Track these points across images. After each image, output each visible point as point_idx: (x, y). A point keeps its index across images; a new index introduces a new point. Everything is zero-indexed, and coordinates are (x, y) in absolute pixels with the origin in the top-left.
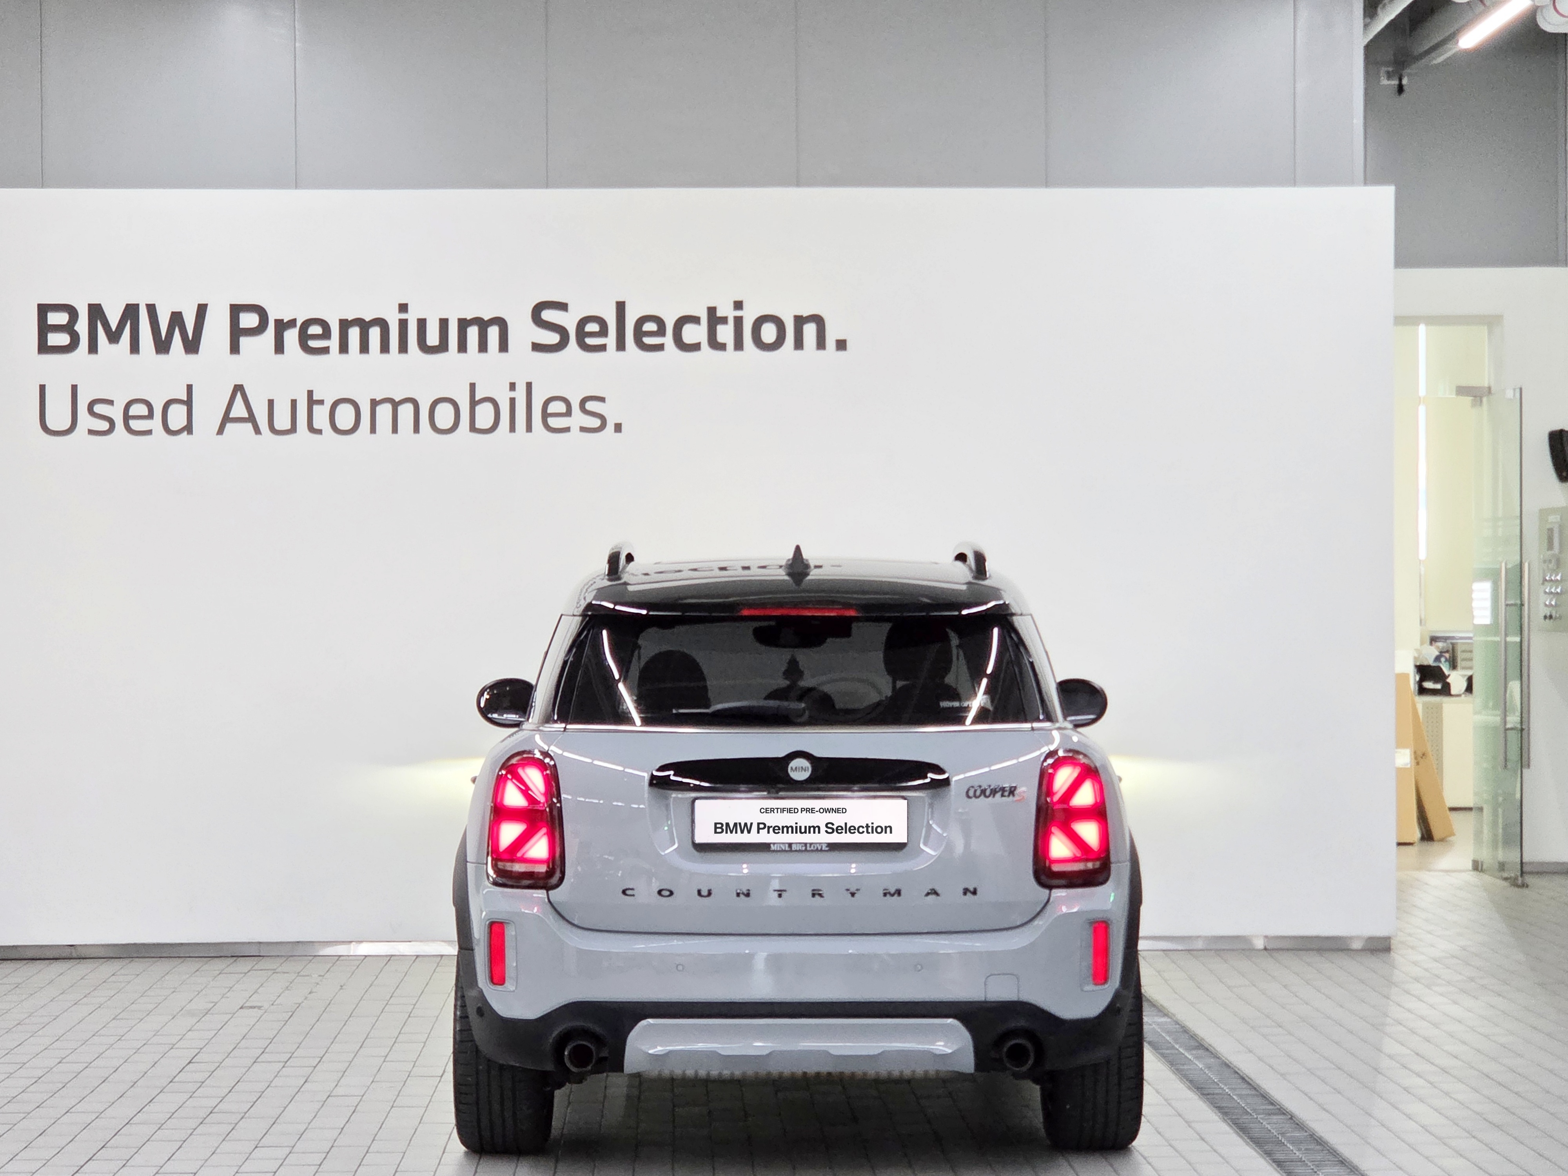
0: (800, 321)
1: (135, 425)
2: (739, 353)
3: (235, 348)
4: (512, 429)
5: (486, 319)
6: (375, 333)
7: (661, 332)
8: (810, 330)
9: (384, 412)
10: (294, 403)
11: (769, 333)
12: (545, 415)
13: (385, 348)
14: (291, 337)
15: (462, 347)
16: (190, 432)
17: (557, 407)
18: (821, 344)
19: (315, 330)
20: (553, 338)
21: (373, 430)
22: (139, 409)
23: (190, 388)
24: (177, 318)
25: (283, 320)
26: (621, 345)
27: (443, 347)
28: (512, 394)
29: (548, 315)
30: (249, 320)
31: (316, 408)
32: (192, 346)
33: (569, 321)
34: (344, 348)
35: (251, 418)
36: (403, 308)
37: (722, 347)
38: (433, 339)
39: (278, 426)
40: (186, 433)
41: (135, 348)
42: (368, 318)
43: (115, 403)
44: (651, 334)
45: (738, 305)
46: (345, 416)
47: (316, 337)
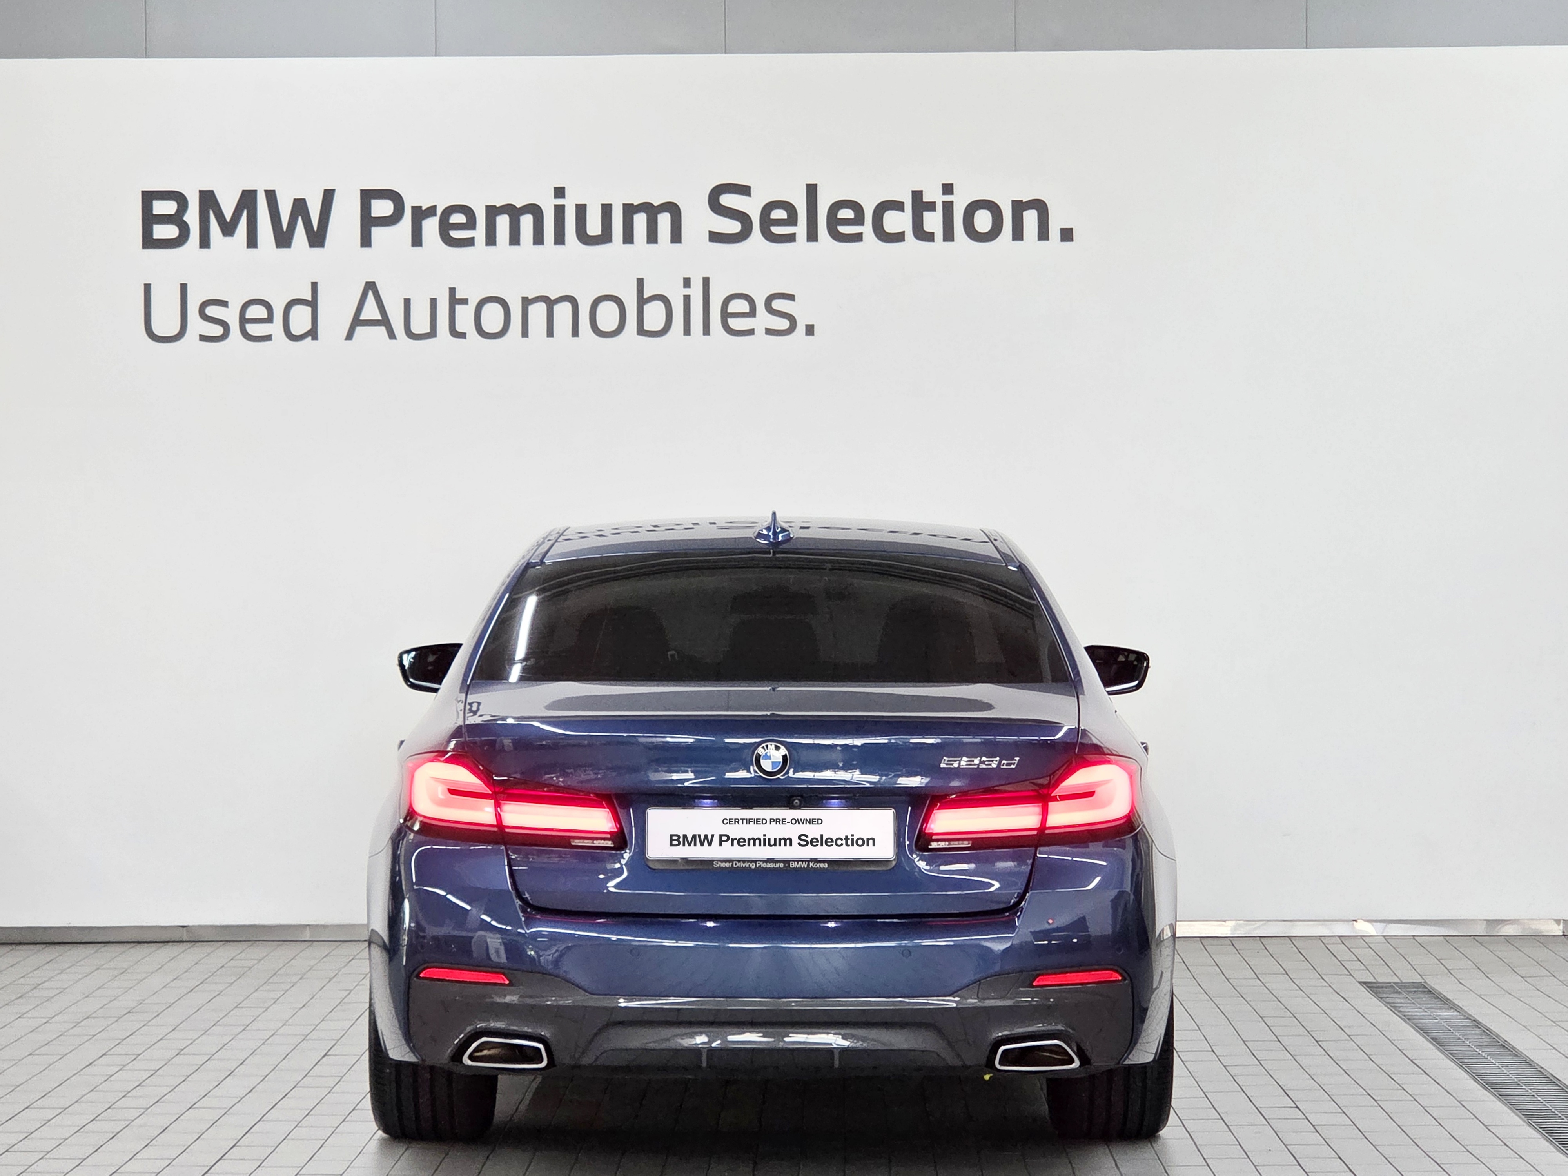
0: (1019, 207)
1: (252, 329)
2: (948, 244)
3: (366, 241)
4: (687, 331)
5: (656, 204)
6: (526, 222)
7: (859, 220)
8: (1030, 218)
9: (538, 311)
10: (433, 302)
11: (983, 221)
12: (725, 315)
13: (538, 239)
14: (431, 226)
15: (628, 238)
16: (315, 337)
17: (737, 306)
18: (1043, 235)
19: (458, 218)
20: (734, 227)
21: (525, 333)
22: (257, 312)
23: (314, 286)
24: (300, 206)
25: (421, 207)
26: (812, 236)
27: (605, 237)
28: (687, 291)
29: (727, 200)
30: (382, 208)
31: (459, 308)
32: (317, 238)
33: (752, 207)
34: (491, 239)
35: (385, 321)
36: (560, 192)
37: (929, 237)
38: (594, 227)
39: (415, 329)
40: (310, 338)
41: (252, 241)
42: (518, 205)
43: (230, 305)
44: (846, 222)
45: (948, 189)
46: (492, 317)
47: (459, 227)
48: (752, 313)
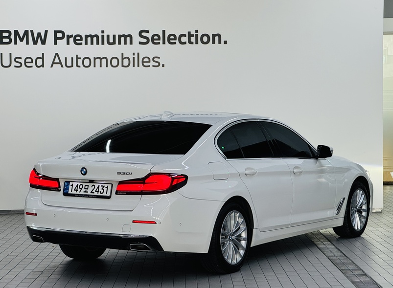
0: (214, 36)
1: (27, 64)
2: (197, 45)
3: (56, 43)
4: (134, 66)
5: (126, 34)
6: (95, 39)
7: (175, 39)
8: (217, 38)
9: (98, 61)
10: (72, 58)
11: (205, 39)
12: (143, 62)
13: (98, 43)
14: (71, 40)
15: (120, 43)
16: (43, 67)
17: (146, 60)
18: (220, 42)
19: (78, 38)
20: (145, 41)
21: (95, 66)
22: (28, 60)
23: (43, 54)
24: (39, 34)
25: (69, 35)
26: (164, 43)
27: (114, 43)
28: (134, 56)
29: (143, 34)
30: (59, 35)
31: (78, 60)
32: (43, 42)
33: (149, 36)
34: (86, 43)
35: (60, 63)
36: (103, 32)
37: (192, 43)
38: (111, 40)
39: (68, 65)
41: (27, 43)
42: (93, 35)
43: (22, 58)
44: (172, 39)
45: (197, 31)
46: (87, 62)
47: (78, 40)
48: (149, 62)
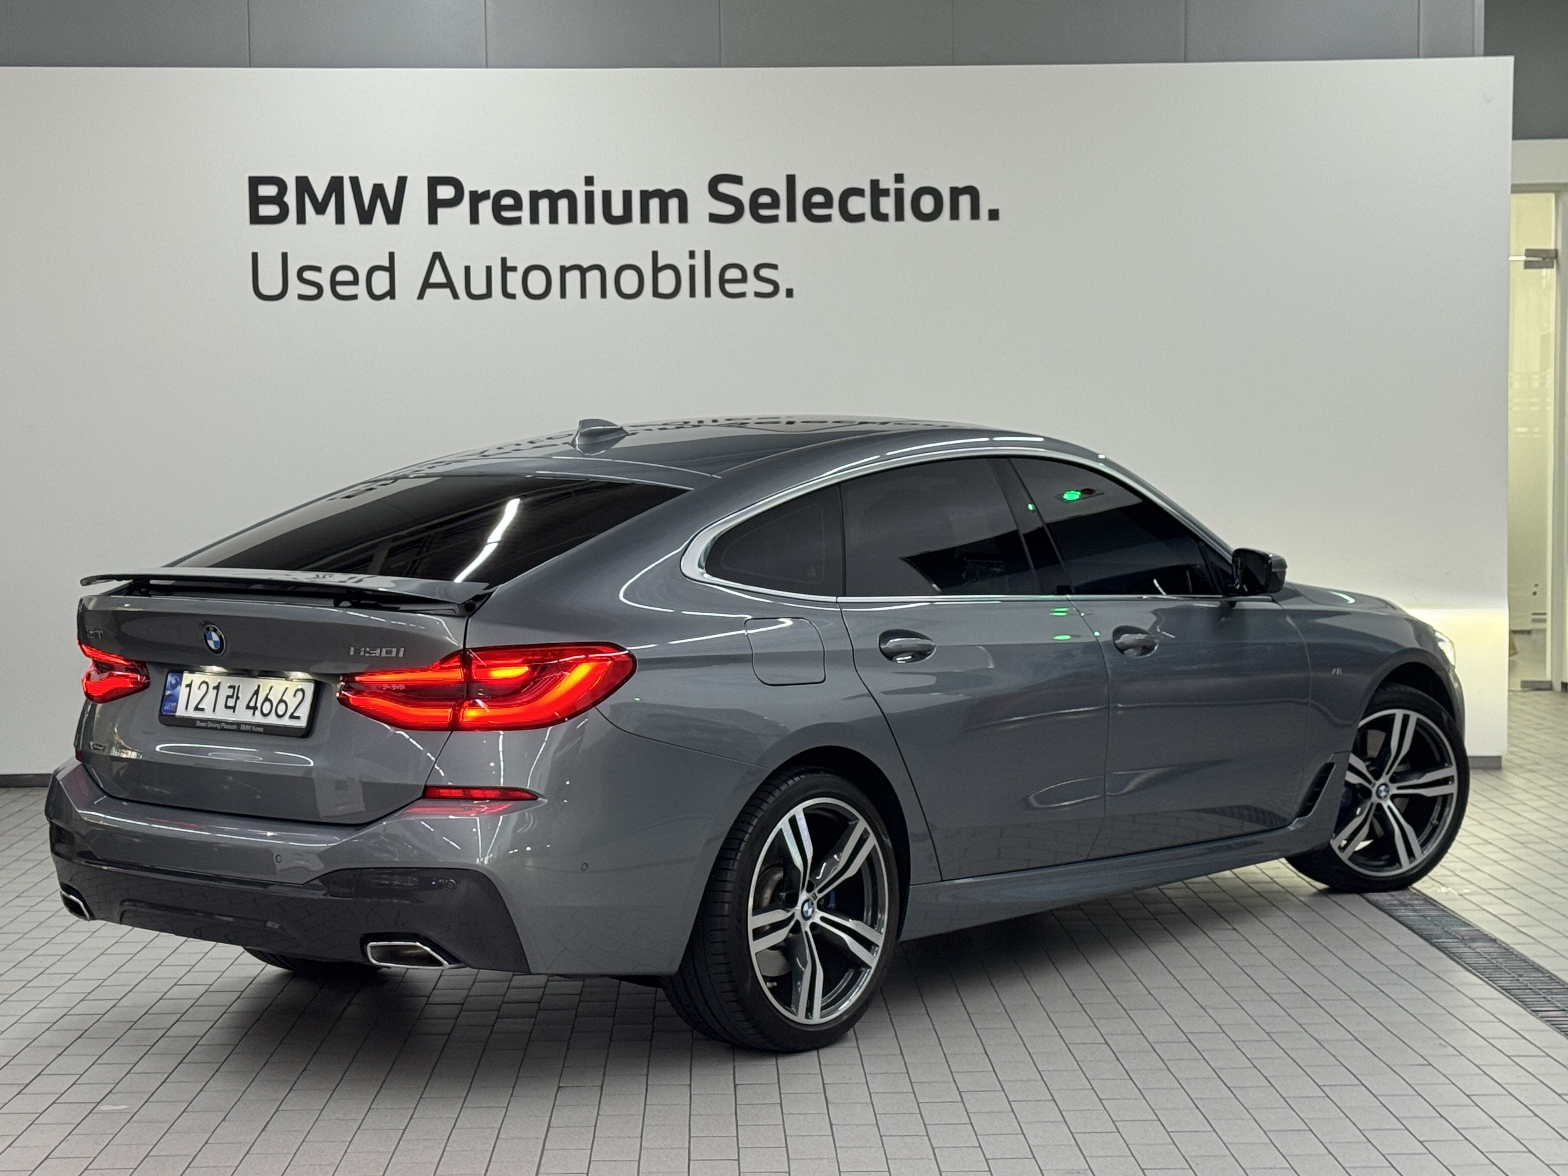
0: (956, 193)
1: (341, 290)
2: (900, 223)
3: (433, 219)
4: (693, 294)
5: (667, 189)
6: (563, 205)
7: (828, 204)
8: (965, 201)
9: (573, 277)
10: (489, 269)
11: (927, 204)
12: (723, 281)
13: (573, 219)
14: (485, 208)
15: (645, 218)
16: (393, 297)
17: (732, 273)
19: (507, 201)
20: (728, 209)
21: (563, 295)
22: (345, 276)
23: (392, 255)
24: (378, 191)
25: (477, 192)
26: (791, 217)
27: (626, 218)
28: (692, 262)
29: (724, 188)
30: (445, 192)
31: (510, 275)
32: (393, 217)
33: (743, 193)
34: (534, 219)
35: (449, 284)
36: (589, 181)
37: (884, 218)
38: (617, 210)
39: (475, 291)
40: (388, 298)
41: (340, 219)
42: (556, 190)
43: (323, 270)
44: (818, 205)
45: (899, 178)
46: (537, 282)
47: (508, 208)
48: (744, 279)
